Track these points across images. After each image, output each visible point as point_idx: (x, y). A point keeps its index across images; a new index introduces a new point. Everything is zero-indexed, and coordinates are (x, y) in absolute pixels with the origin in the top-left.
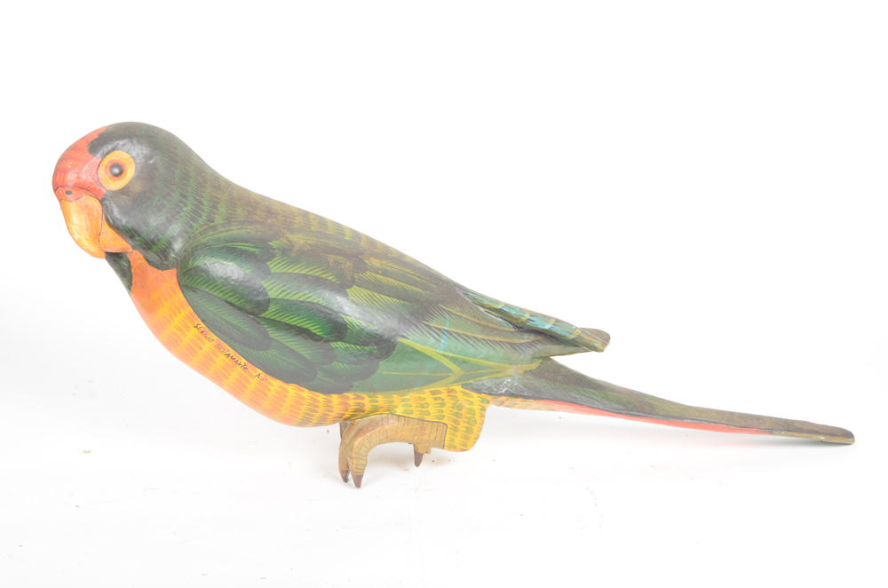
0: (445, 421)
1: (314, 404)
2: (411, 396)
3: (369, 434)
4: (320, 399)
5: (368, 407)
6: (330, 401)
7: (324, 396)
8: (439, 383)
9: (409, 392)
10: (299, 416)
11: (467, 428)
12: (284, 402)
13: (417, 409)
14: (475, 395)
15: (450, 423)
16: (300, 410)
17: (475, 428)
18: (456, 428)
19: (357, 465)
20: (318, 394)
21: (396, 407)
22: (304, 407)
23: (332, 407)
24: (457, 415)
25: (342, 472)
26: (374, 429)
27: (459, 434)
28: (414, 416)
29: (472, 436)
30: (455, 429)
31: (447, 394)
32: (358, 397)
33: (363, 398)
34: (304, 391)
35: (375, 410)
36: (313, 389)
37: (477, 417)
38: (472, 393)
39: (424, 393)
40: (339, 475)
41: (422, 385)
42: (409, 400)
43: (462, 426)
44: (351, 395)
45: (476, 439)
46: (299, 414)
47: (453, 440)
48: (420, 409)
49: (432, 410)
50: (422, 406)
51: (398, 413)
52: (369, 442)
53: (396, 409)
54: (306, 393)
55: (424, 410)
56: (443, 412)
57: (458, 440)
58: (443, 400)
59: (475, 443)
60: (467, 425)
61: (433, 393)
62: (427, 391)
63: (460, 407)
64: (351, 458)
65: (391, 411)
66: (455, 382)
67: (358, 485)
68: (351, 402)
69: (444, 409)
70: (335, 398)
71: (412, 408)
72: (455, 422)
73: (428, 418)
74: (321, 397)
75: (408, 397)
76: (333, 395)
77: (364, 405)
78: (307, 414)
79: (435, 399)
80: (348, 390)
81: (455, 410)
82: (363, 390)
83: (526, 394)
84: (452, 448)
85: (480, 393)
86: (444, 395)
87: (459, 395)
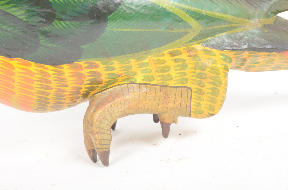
0: (189, 85)
1: (44, 79)
2: (149, 59)
3: (108, 105)
4: (50, 72)
5: (104, 78)
6: (62, 73)
7: (53, 68)
8: (178, 41)
9: (147, 54)
10: (34, 97)
11: (212, 89)
12: (14, 81)
13: (158, 74)
14: (217, 52)
15: (194, 86)
16: (32, 88)
17: (221, 90)
18: (201, 90)
19: (100, 140)
20: (46, 66)
21: (135, 74)
22: (35, 84)
23: (65, 80)
24: (200, 76)
25: (89, 151)
26: (114, 99)
27: (205, 97)
28: (155, 82)
29: (219, 98)
30: (200, 92)
31: (187, 54)
32: (92, 65)
33: (97, 66)
34: (30, 65)
35: (113, 81)
36: (39, 61)
37: (221, 76)
38: (214, 51)
39: (163, 55)
40: (87, 156)
41: (160, 46)
42: (148, 64)
43: (208, 87)
44: (82, 63)
45: (222, 101)
46: (33, 94)
47: (199, 105)
48: (161, 74)
49: (173, 73)
50: (163, 71)
51: (138, 82)
52: (111, 114)
53: (135, 77)
54: (33, 67)
55: (165, 74)
56: (185, 74)
57: (205, 104)
58: (184, 61)
59: (221, 105)
60: (212, 86)
61: (172, 54)
62: (166, 52)
63: (203, 68)
64: (93, 133)
65: (129, 80)
66: (195, 40)
67: (106, 163)
68: (85, 72)
69: (186, 71)
70: (66, 68)
71: (152, 74)
72: (199, 84)
73: (171, 83)
74: (50, 69)
75: (146, 61)
76: (64, 66)
77: (100, 75)
78: (41, 93)
79: (176, 60)
80: (78, 57)
81: (198, 71)
82: (95, 56)
83: (269, 47)
84: (200, 114)
85: (223, 49)
86: (184, 56)
87: (201, 54)
